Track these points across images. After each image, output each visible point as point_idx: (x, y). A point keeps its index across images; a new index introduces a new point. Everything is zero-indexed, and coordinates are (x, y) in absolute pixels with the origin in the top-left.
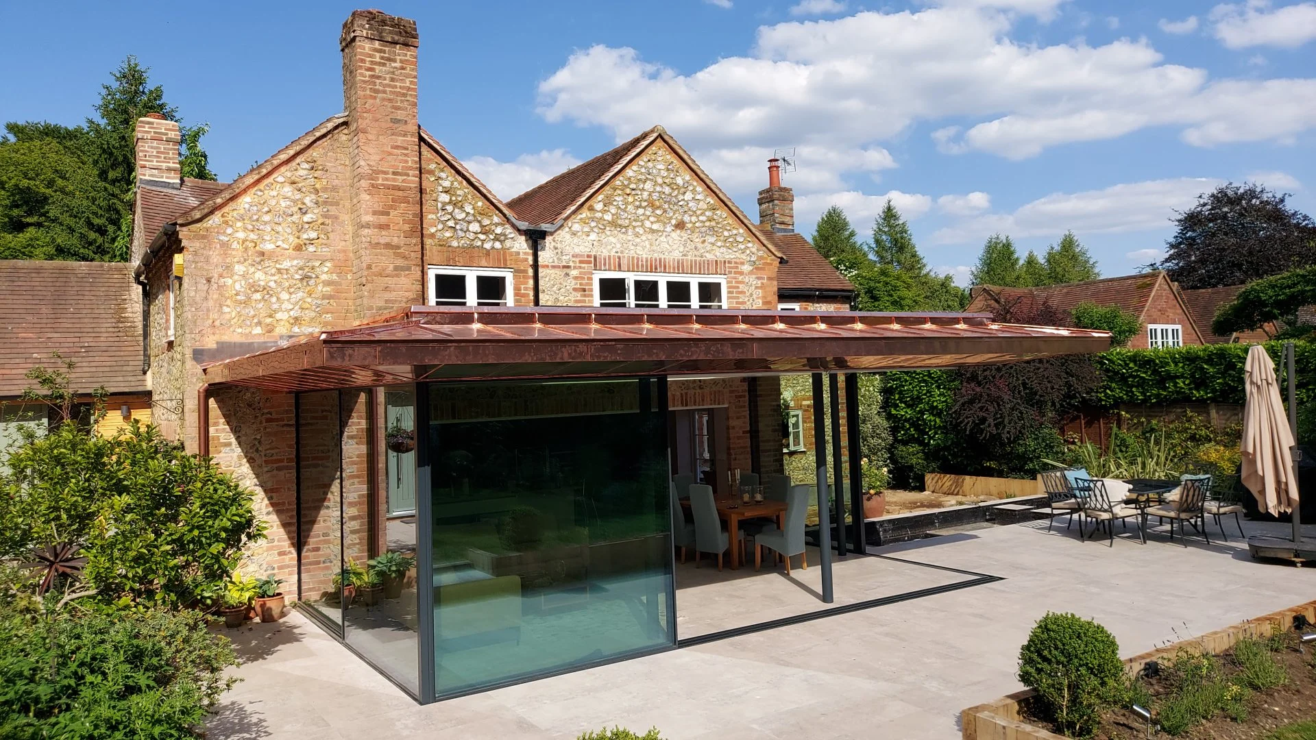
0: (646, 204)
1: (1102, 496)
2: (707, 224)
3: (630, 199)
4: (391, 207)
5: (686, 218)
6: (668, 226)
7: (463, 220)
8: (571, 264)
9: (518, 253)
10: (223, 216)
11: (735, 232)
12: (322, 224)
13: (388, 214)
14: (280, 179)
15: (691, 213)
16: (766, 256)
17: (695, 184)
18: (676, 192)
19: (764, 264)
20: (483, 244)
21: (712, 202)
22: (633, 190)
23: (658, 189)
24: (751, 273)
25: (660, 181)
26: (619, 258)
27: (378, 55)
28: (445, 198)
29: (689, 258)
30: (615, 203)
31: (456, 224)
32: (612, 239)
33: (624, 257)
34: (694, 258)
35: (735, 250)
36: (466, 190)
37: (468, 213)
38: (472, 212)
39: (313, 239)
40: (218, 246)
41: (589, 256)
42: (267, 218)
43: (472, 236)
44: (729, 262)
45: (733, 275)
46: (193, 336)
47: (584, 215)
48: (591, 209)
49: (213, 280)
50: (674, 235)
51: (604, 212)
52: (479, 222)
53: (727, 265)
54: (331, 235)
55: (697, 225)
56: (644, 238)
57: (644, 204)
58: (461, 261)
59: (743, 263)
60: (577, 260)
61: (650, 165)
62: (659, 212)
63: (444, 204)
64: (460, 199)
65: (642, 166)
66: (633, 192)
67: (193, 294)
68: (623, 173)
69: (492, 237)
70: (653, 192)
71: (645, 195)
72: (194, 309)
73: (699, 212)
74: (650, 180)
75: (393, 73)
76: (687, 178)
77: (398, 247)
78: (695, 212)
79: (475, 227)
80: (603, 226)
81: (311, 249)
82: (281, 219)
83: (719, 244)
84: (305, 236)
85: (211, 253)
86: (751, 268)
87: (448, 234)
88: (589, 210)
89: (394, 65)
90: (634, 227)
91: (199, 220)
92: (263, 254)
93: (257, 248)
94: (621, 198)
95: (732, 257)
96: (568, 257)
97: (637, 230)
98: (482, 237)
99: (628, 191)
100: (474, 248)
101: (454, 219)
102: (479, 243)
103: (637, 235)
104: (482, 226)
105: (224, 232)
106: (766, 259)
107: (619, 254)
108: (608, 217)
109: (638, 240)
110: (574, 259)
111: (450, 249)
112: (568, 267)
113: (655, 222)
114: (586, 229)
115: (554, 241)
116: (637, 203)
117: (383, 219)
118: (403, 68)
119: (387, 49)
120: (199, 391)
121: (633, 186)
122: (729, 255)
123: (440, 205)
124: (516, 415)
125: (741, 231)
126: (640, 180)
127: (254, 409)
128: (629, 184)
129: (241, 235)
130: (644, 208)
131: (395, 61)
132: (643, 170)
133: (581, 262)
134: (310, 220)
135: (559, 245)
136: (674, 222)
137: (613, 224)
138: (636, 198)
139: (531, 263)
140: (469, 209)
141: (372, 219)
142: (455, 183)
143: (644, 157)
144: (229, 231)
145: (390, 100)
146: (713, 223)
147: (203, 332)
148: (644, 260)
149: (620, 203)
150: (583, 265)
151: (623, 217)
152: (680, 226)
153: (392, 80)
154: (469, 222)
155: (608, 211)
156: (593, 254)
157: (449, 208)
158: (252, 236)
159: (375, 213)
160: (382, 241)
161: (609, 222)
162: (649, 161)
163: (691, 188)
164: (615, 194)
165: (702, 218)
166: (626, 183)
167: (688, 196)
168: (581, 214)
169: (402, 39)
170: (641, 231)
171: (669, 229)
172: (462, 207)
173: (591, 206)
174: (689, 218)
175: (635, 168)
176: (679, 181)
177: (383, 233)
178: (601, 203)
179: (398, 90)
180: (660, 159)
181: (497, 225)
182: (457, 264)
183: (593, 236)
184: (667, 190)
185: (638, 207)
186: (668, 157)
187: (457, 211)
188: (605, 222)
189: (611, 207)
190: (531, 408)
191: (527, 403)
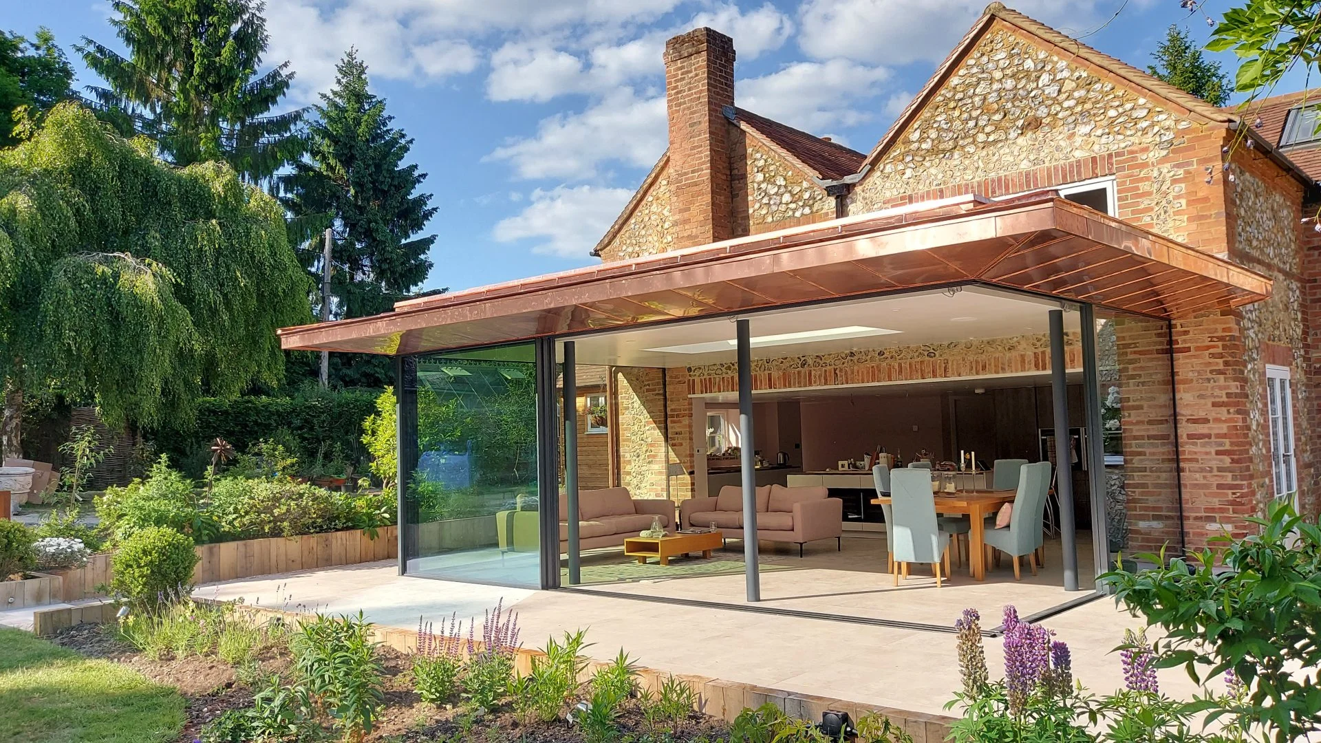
0: (979, 112)
3: (957, 113)
4: (690, 203)
5: (1043, 111)
6: (1011, 131)
7: (776, 194)
10: (621, 238)
11: (1128, 106)
13: (689, 209)
14: (650, 199)
15: (1050, 102)
16: (1195, 125)
17: (1055, 58)
18: (1024, 82)
19: (1189, 140)
20: (794, 213)
21: (1084, 75)
22: (961, 100)
23: (996, 86)
24: (1164, 160)
25: (998, 75)
27: (680, 72)
28: (760, 177)
29: (1047, 164)
30: (935, 125)
31: (770, 200)
32: (933, 171)
34: (1054, 163)
35: (1129, 133)
36: (777, 165)
37: (779, 187)
38: (783, 183)
39: (670, 242)
41: (902, 198)
42: (643, 232)
43: (783, 208)
44: (1118, 154)
45: (1127, 172)
47: (898, 151)
48: (908, 142)
50: (1021, 141)
51: (921, 140)
52: (790, 192)
53: (1114, 159)
55: (1060, 116)
56: (976, 157)
57: (975, 114)
59: (1146, 150)
61: (985, 59)
62: (997, 117)
63: (759, 184)
64: (773, 174)
65: (972, 66)
66: (960, 104)
68: (946, 85)
69: (801, 204)
70: (989, 93)
71: (978, 101)
73: (1063, 97)
75: (690, 83)
76: (1043, 55)
78: (1054, 99)
79: (787, 198)
80: (920, 157)
83: (1099, 132)
84: (665, 241)
86: (1164, 153)
87: (763, 212)
88: (903, 143)
89: (690, 75)
90: (963, 147)
91: (609, 243)
94: (944, 116)
95: (1123, 145)
97: (966, 149)
98: (793, 206)
99: (952, 105)
101: (769, 196)
102: (790, 214)
103: (966, 155)
104: (793, 195)
106: (1194, 130)
107: (942, 186)
108: (927, 145)
110: (886, 206)
111: (765, 225)
113: (993, 132)
114: (901, 167)
115: (863, 191)
116: (965, 116)
118: (697, 75)
119: (685, 64)
121: (959, 96)
122: (1117, 143)
123: (756, 186)
124: (826, 384)
125: (1142, 101)
126: (969, 85)
128: (954, 95)
130: (977, 119)
131: (691, 72)
132: (975, 70)
133: (893, 207)
135: (869, 195)
136: (1020, 123)
137: (934, 151)
138: (964, 109)
140: (781, 181)
142: (769, 160)
143: (975, 53)
145: (689, 108)
146: (1088, 106)
148: (975, 185)
149: (943, 122)
151: (947, 139)
152: (1034, 124)
153: (690, 89)
154: (781, 195)
155: (928, 137)
156: (907, 194)
157: (763, 186)
159: (681, 211)
161: (928, 151)
162: (983, 55)
163: (1048, 68)
164: (936, 114)
165: (1071, 103)
166: (949, 95)
167: (1045, 78)
168: (895, 151)
169: (694, 49)
170: (971, 149)
171: (1014, 134)
172: (774, 183)
173: (905, 138)
174: (1046, 110)
175: (962, 72)
176: (1029, 64)
178: (919, 131)
179: (694, 96)
180: (998, 46)
181: (805, 190)
183: (909, 173)
184: (1009, 84)
185: (966, 121)
186: (1011, 39)
187: (770, 186)
188: (924, 152)
189: (931, 131)
190: (841, 376)
191: (837, 372)
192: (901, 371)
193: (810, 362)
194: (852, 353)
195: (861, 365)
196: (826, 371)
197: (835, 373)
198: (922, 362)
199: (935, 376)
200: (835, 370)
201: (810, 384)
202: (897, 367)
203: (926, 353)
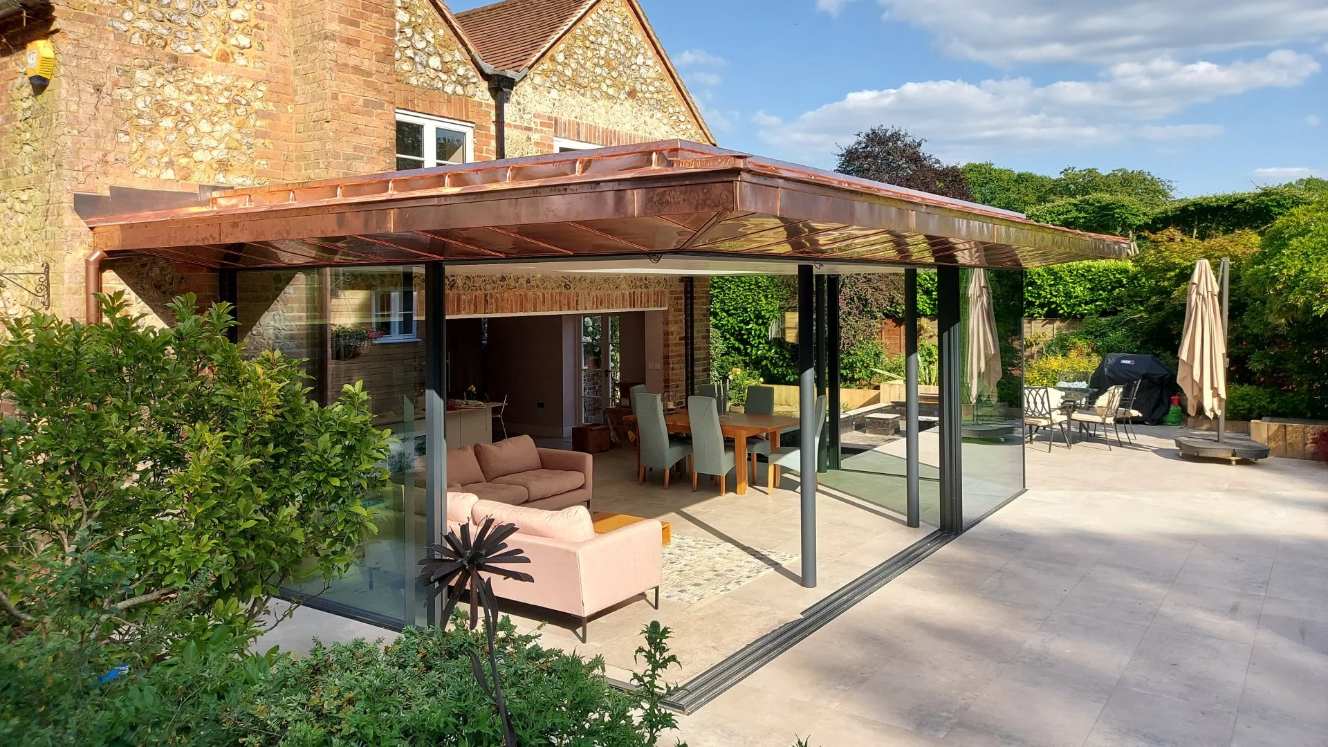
1: (1043, 403)
2: (655, 96)
3: (589, 54)
4: (361, 16)
5: (638, 86)
6: (622, 92)
7: (423, 49)
8: (533, 126)
9: (480, 104)
11: (677, 109)
12: (256, 26)
13: (357, 25)
15: (642, 81)
17: (646, 46)
18: (630, 53)
20: (444, 86)
21: (661, 70)
22: (592, 43)
23: (614, 46)
25: (616, 37)
26: (578, 125)
28: (402, 15)
30: (575, 56)
31: (415, 54)
32: (571, 100)
33: (583, 123)
34: (644, 135)
36: (427, 11)
37: (428, 42)
38: (433, 41)
39: (243, 48)
40: (112, 37)
41: (550, 118)
43: (432, 74)
46: (74, 174)
47: (545, 67)
48: (553, 59)
49: (104, 89)
50: (626, 103)
51: (565, 65)
52: (440, 55)
54: (266, 45)
55: (647, 95)
56: (600, 103)
57: (602, 62)
58: (421, 105)
60: (539, 121)
61: (608, 15)
62: (614, 74)
63: (402, 24)
64: (420, 21)
66: (592, 46)
67: (73, 108)
68: (583, 21)
69: (454, 78)
70: (610, 49)
71: (602, 53)
72: (75, 132)
73: (649, 81)
74: (607, 33)
76: (640, 38)
77: (369, 74)
78: (645, 80)
79: (435, 62)
80: (563, 83)
81: (241, 61)
82: (201, 10)
83: (665, 121)
84: (233, 41)
85: (101, 46)
87: (406, 67)
88: (551, 60)
90: (592, 89)
92: (175, 59)
93: (168, 48)
94: (581, 51)
96: (530, 116)
97: (594, 92)
98: (443, 76)
99: (588, 44)
100: (434, 90)
101: (414, 47)
102: (440, 85)
103: (594, 99)
104: (443, 63)
105: (121, 17)
107: (578, 120)
108: (568, 73)
109: (595, 105)
110: (536, 120)
111: (408, 87)
112: (529, 129)
113: (611, 86)
114: (548, 84)
116: (596, 60)
117: (351, 31)
120: (87, 262)
121: (592, 38)
123: (398, 26)
124: (475, 312)
125: (683, 108)
126: (598, 32)
127: (164, 293)
128: (589, 35)
129: (145, 24)
130: (601, 67)
132: (601, 21)
133: (543, 124)
134: (240, 19)
135: (521, 100)
136: (627, 89)
137: (573, 81)
138: (595, 53)
139: (494, 118)
140: (429, 36)
141: (338, 29)
144: (128, 16)
146: (660, 97)
147: (90, 169)
148: (601, 131)
149: (580, 56)
150: (544, 129)
151: (582, 75)
152: (632, 94)
154: (429, 55)
155: (569, 65)
156: (554, 115)
157: (409, 32)
158: (161, 30)
159: (342, 20)
160: (351, 62)
161: (569, 79)
162: (607, 10)
163: (642, 50)
164: (576, 45)
165: (652, 89)
166: (587, 33)
167: (640, 60)
168: (543, 64)
170: (598, 94)
171: (623, 96)
172: (422, 33)
173: (552, 56)
174: (640, 86)
175: (594, 16)
176: (633, 40)
177: (352, 51)
178: (563, 54)
180: (616, 10)
181: (459, 63)
182: (416, 109)
183: (554, 93)
184: (622, 49)
185: (596, 65)
186: (624, 9)
187: (416, 36)
188: (566, 78)
189: (572, 60)
190: (492, 304)
191: (488, 298)
192: (544, 302)
193: (460, 282)
194: (503, 277)
195: (512, 293)
196: (476, 296)
197: (486, 300)
198: (560, 293)
199: (569, 309)
200: (486, 295)
201: (459, 312)
202: (541, 297)
203: (563, 284)
